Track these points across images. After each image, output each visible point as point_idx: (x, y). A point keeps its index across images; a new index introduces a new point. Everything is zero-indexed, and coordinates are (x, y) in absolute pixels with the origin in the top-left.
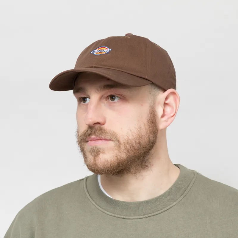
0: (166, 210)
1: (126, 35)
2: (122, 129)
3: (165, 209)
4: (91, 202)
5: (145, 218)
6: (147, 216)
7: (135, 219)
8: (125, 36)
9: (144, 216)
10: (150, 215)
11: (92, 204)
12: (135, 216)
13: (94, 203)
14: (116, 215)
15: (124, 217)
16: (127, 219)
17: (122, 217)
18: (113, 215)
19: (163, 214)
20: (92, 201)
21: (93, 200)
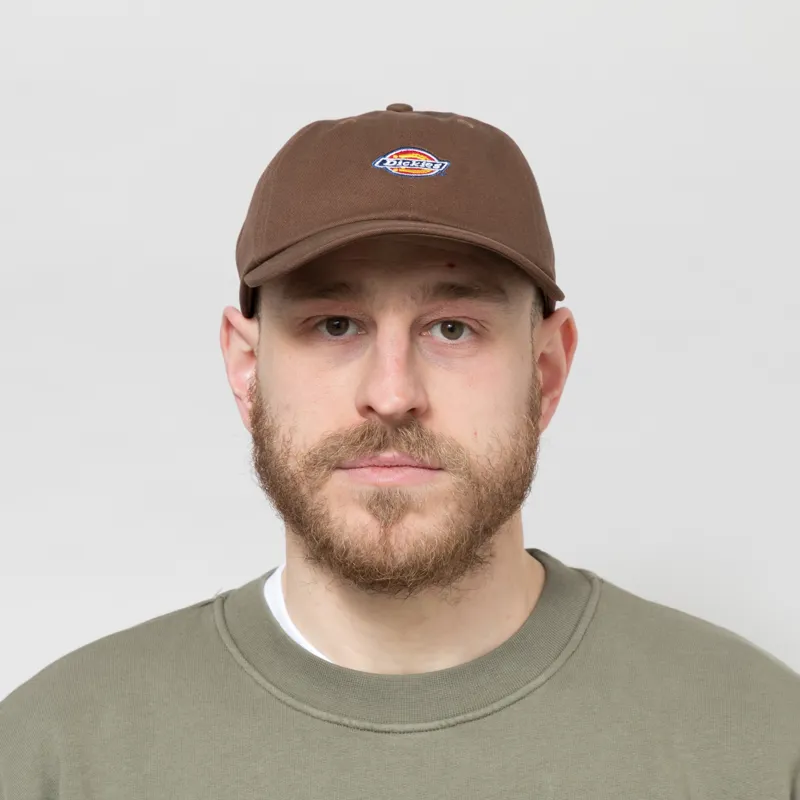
0: (515, 702)
1: (389, 108)
2: (476, 434)
3: (512, 697)
4: (252, 677)
5: (443, 728)
6: (451, 721)
7: (411, 732)
8: (384, 109)
9: (443, 723)
10: (459, 718)
11: (257, 683)
12: (410, 722)
13: (262, 680)
14: (346, 721)
15: (376, 726)
16: (382, 732)
17: (368, 725)
18: (335, 718)
19: (504, 713)
20: (256, 675)
21: (256, 669)
